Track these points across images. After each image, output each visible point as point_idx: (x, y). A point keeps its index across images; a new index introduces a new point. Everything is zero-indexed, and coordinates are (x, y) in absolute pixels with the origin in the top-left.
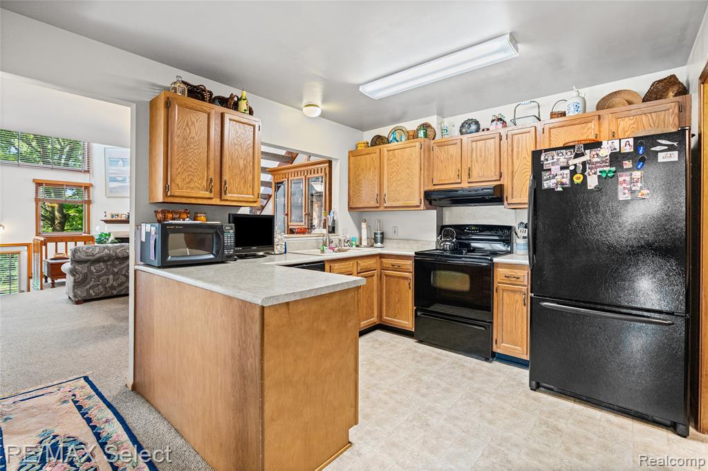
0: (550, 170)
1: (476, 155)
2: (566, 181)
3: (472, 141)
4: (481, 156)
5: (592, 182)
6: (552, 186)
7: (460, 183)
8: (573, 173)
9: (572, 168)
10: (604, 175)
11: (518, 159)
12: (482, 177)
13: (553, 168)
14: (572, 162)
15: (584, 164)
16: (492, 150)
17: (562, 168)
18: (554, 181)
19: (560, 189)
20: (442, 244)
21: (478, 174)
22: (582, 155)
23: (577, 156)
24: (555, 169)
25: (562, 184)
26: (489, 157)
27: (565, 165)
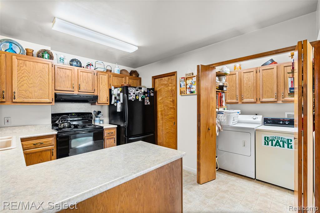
0: (130, 94)
1: (83, 78)
2: (134, 98)
3: (81, 71)
4: (85, 80)
5: (140, 100)
6: (131, 99)
7: (74, 91)
8: (136, 95)
9: (136, 94)
10: (143, 97)
11: (102, 85)
12: (86, 89)
13: (131, 93)
14: (136, 92)
15: (139, 93)
16: (91, 78)
17: (134, 94)
18: (131, 97)
19: (133, 100)
20: (62, 125)
21: (84, 88)
22: (138, 90)
23: (137, 90)
24: (132, 94)
25: (134, 99)
26: (89, 81)
27: (134, 93)
